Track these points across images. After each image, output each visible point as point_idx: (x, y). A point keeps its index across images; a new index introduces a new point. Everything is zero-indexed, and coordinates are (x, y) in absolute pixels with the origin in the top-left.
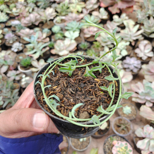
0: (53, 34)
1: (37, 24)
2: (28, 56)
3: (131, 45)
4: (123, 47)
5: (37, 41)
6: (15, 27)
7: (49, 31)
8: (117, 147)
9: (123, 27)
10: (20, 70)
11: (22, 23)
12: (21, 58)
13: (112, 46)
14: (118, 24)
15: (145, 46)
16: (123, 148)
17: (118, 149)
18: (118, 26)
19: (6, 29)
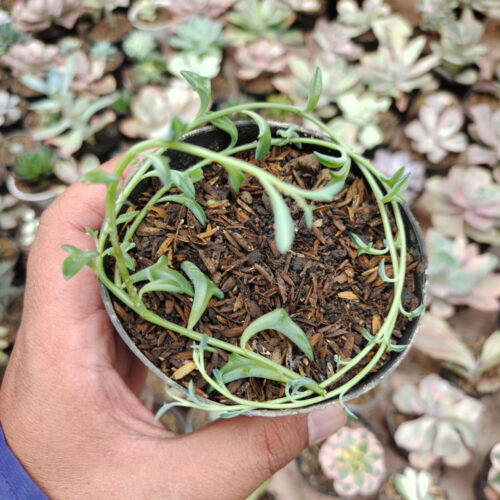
0: (128, 62)
1: (69, 23)
2: (43, 142)
3: (393, 108)
4: (366, 116)
5: (70, 89)
7: (113, 51)
8: (334, 447)
9: (369, 43)
10: (17, 193)
11: (15, 20)
12: (16, 148)
13: (330, 112)
14: (355, 33)
15: (441, 114)
16: (354, 449)
17: (338, 452)
18: (355, 40)
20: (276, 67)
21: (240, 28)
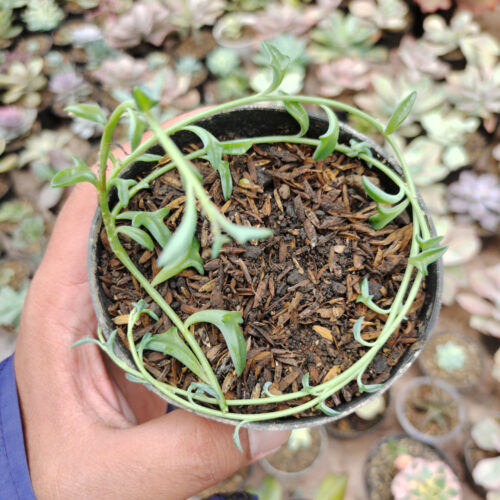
0: (212, 78)
1: (157, 40)
3: (481, 129)
4: (452, 136)
6: (82, 50)
7: (198, 67)
8: (409, 478)
9: (457, 62)
11: (107, 37)
13: (413, 131)
14: (441, 50)
16: (430, 482)
17: (413, 485)
18: (442, 59)
19: (55, 58)
20: (359, 85)
21: (323, 45)
